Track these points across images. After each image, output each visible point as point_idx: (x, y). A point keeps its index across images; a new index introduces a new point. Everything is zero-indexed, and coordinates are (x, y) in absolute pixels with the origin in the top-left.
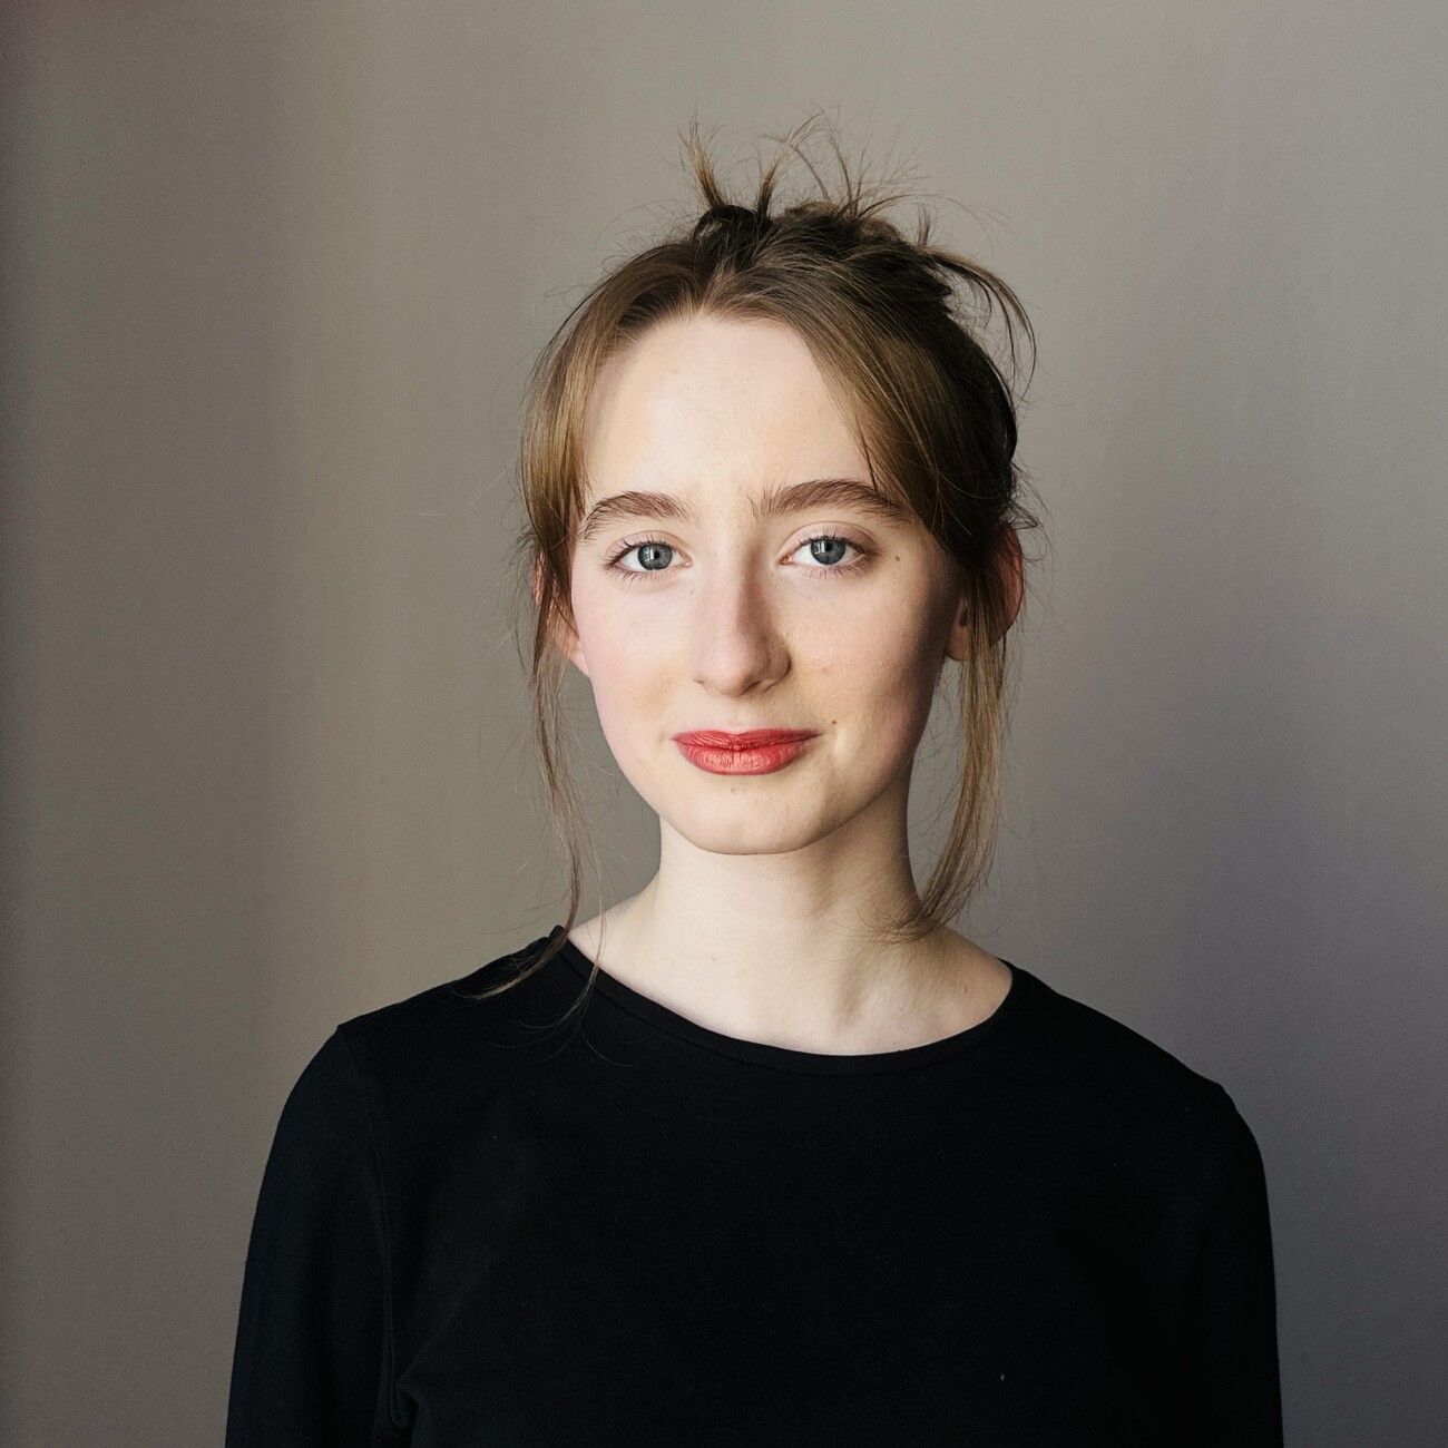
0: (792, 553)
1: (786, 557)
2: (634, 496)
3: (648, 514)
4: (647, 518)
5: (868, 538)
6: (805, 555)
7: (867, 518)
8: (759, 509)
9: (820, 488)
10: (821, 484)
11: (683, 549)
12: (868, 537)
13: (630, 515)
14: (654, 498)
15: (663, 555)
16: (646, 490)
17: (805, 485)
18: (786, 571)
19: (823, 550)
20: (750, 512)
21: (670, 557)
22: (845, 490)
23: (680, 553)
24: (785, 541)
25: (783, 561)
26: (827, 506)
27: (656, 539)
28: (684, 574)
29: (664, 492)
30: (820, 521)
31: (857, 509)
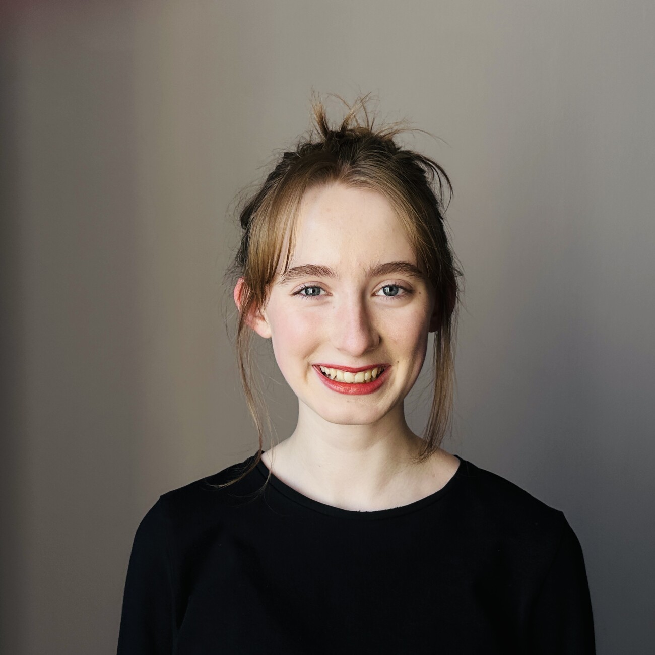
0: (377, 292)
3: (316, 274)
7: (411, 278)
8: (368, 274)
9: (394, 265)
11: (327, 289)
12: (410, 285)
13: (307, 274)
14: (319, 267)
16: (316, 264)
19: (388, 291)
29: (324, 265)
30: (392, 279)
31: (407, 274)
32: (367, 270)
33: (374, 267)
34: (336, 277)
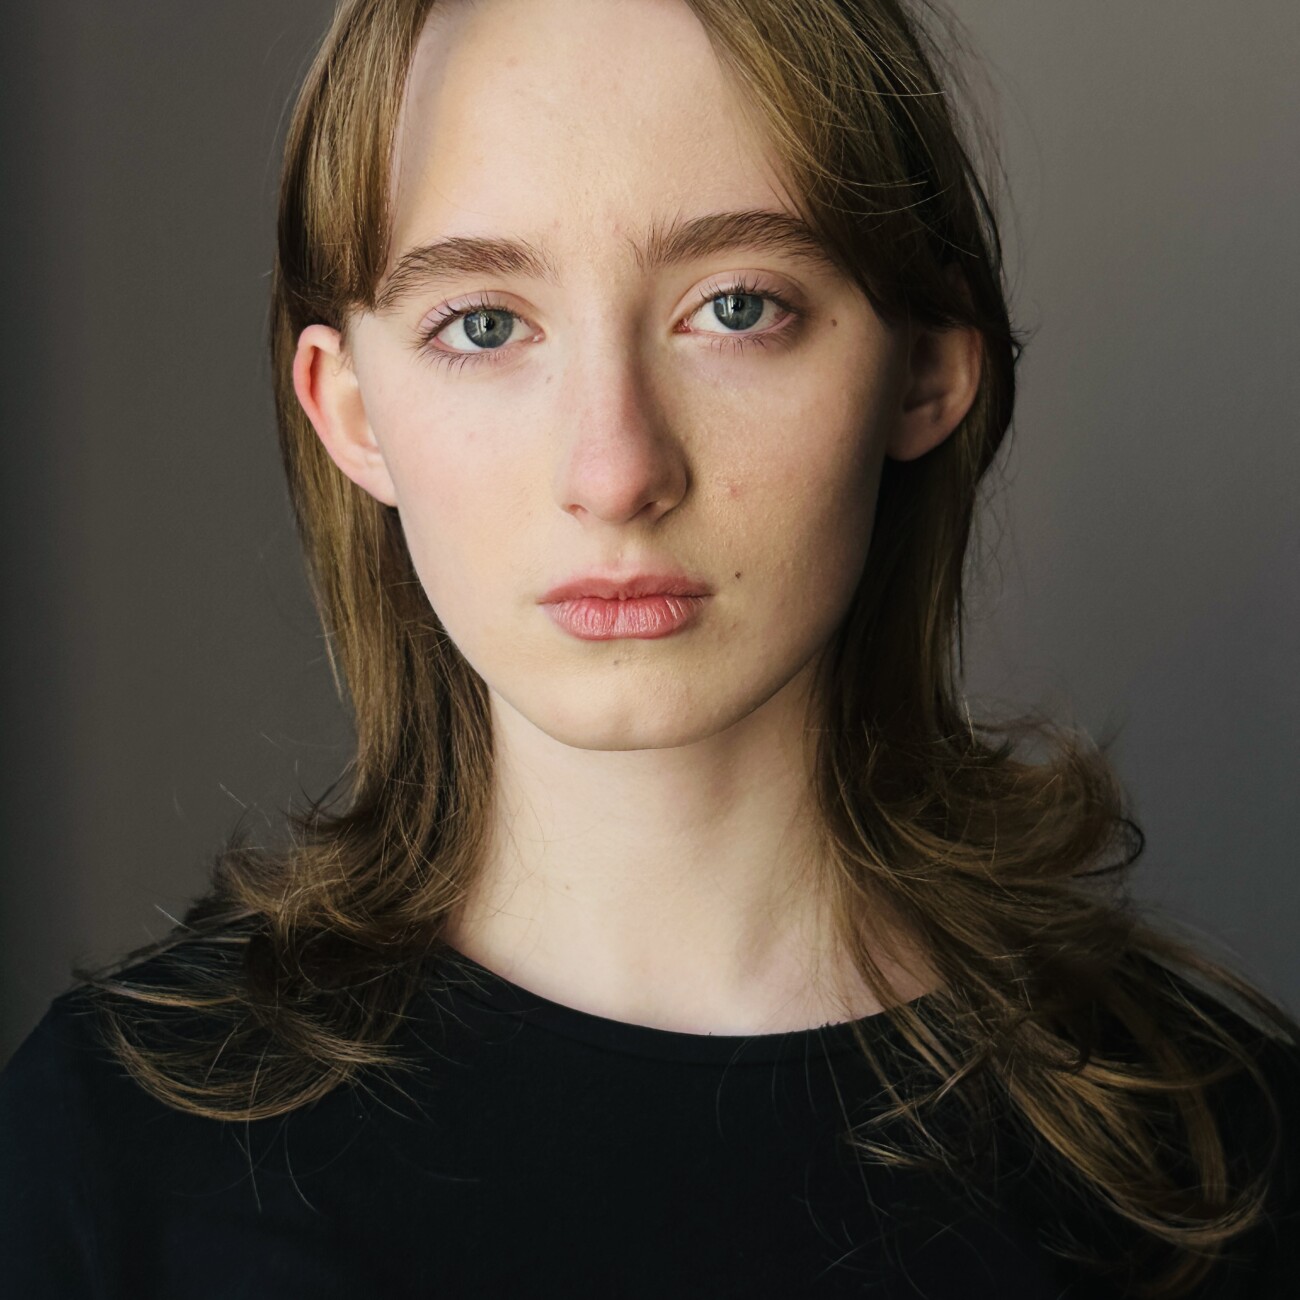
0: (690, 314)
1: (681, 322)
2: (460, 244)
3: (483, 269)
4: (480, 274)
5: (798, 291)
6: (707, 319)
7: (795, 264)
8: (645, 257)
9: (731, 225)
10: (733, 218)
11: (532, 317)
12: (796, 289)
13: (455, 271)
14: (491, 246)
15: (500, 324)
16: (479, 235)
17: (710, 220)
18: (683, 342)
19: (731, 311)
20: (633, 260)
21: (509, 328)
22: (766, 226)
23: (527, 322)
24: (680, 300)
25: (680, 328)
26: (741, 248)
27: (493, 302)
28: (535, 352)
29: (506, 236)
30: (730, 269)
31: (783, 251)
32: (644, 244)
33: (665, 234)
34: (548, 273)
